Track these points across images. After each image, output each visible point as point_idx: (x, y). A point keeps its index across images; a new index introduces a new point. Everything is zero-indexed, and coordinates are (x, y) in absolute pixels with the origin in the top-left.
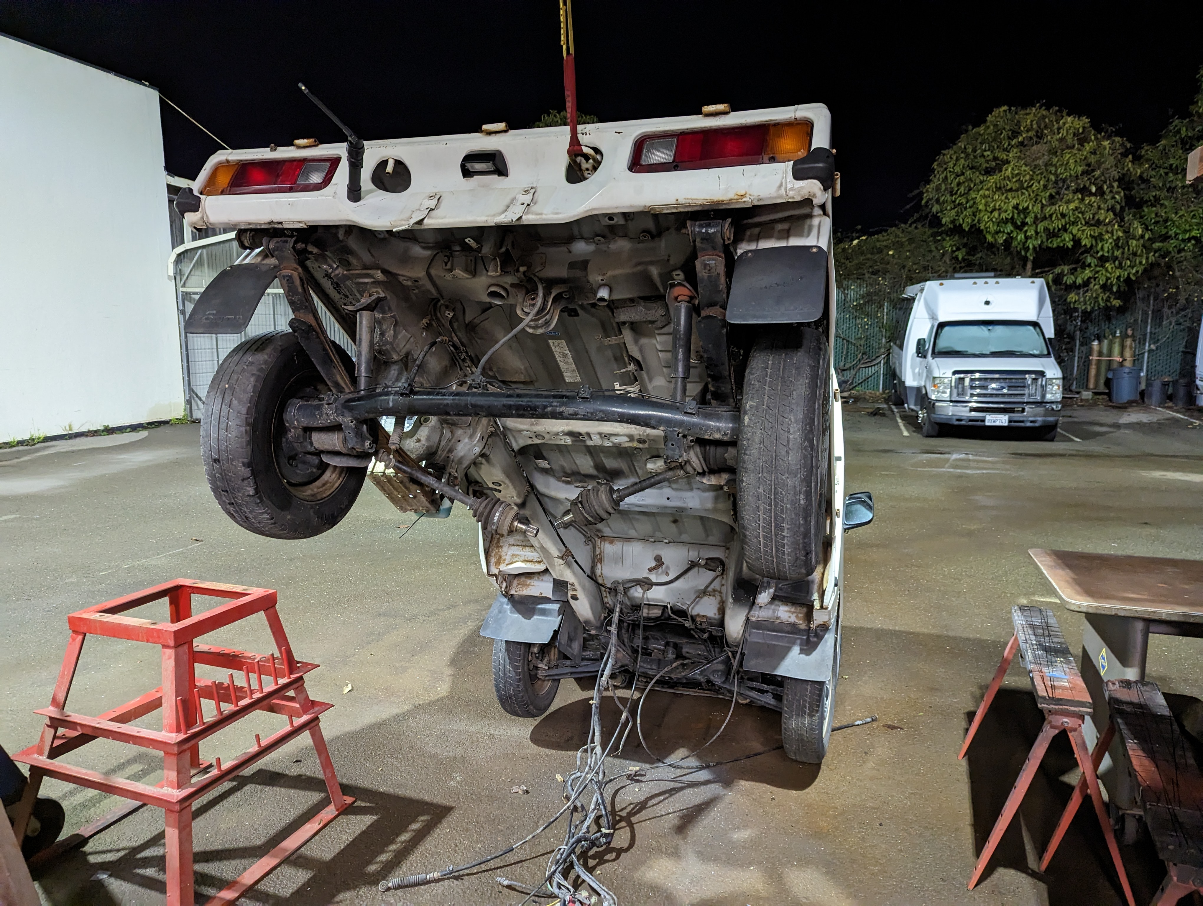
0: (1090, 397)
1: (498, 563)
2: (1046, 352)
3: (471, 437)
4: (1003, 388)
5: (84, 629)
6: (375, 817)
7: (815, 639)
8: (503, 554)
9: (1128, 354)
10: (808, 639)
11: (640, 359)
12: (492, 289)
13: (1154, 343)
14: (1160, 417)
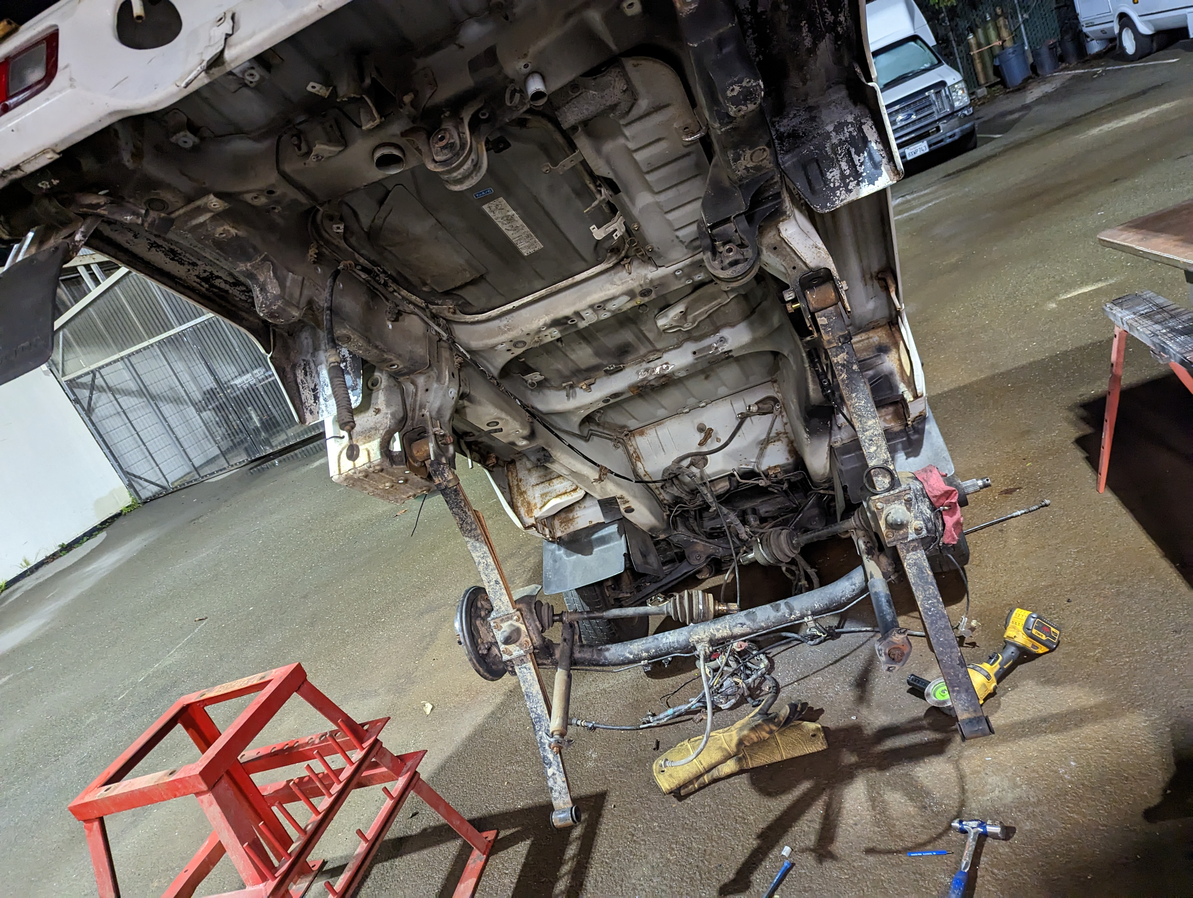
0: (986, 93)
1: (530, 511)
2: (936, 62)
3: (439, 379)
4: (910, 115)
5: (97, 814)
6: (528, 842)
7: (916, 436)
8: (530, 499)
9: (1005, 34)
10: (909, 438)
11: (611, 176)
12: (378, 154)
13: (1025, 12)
14: (1063, 80)
